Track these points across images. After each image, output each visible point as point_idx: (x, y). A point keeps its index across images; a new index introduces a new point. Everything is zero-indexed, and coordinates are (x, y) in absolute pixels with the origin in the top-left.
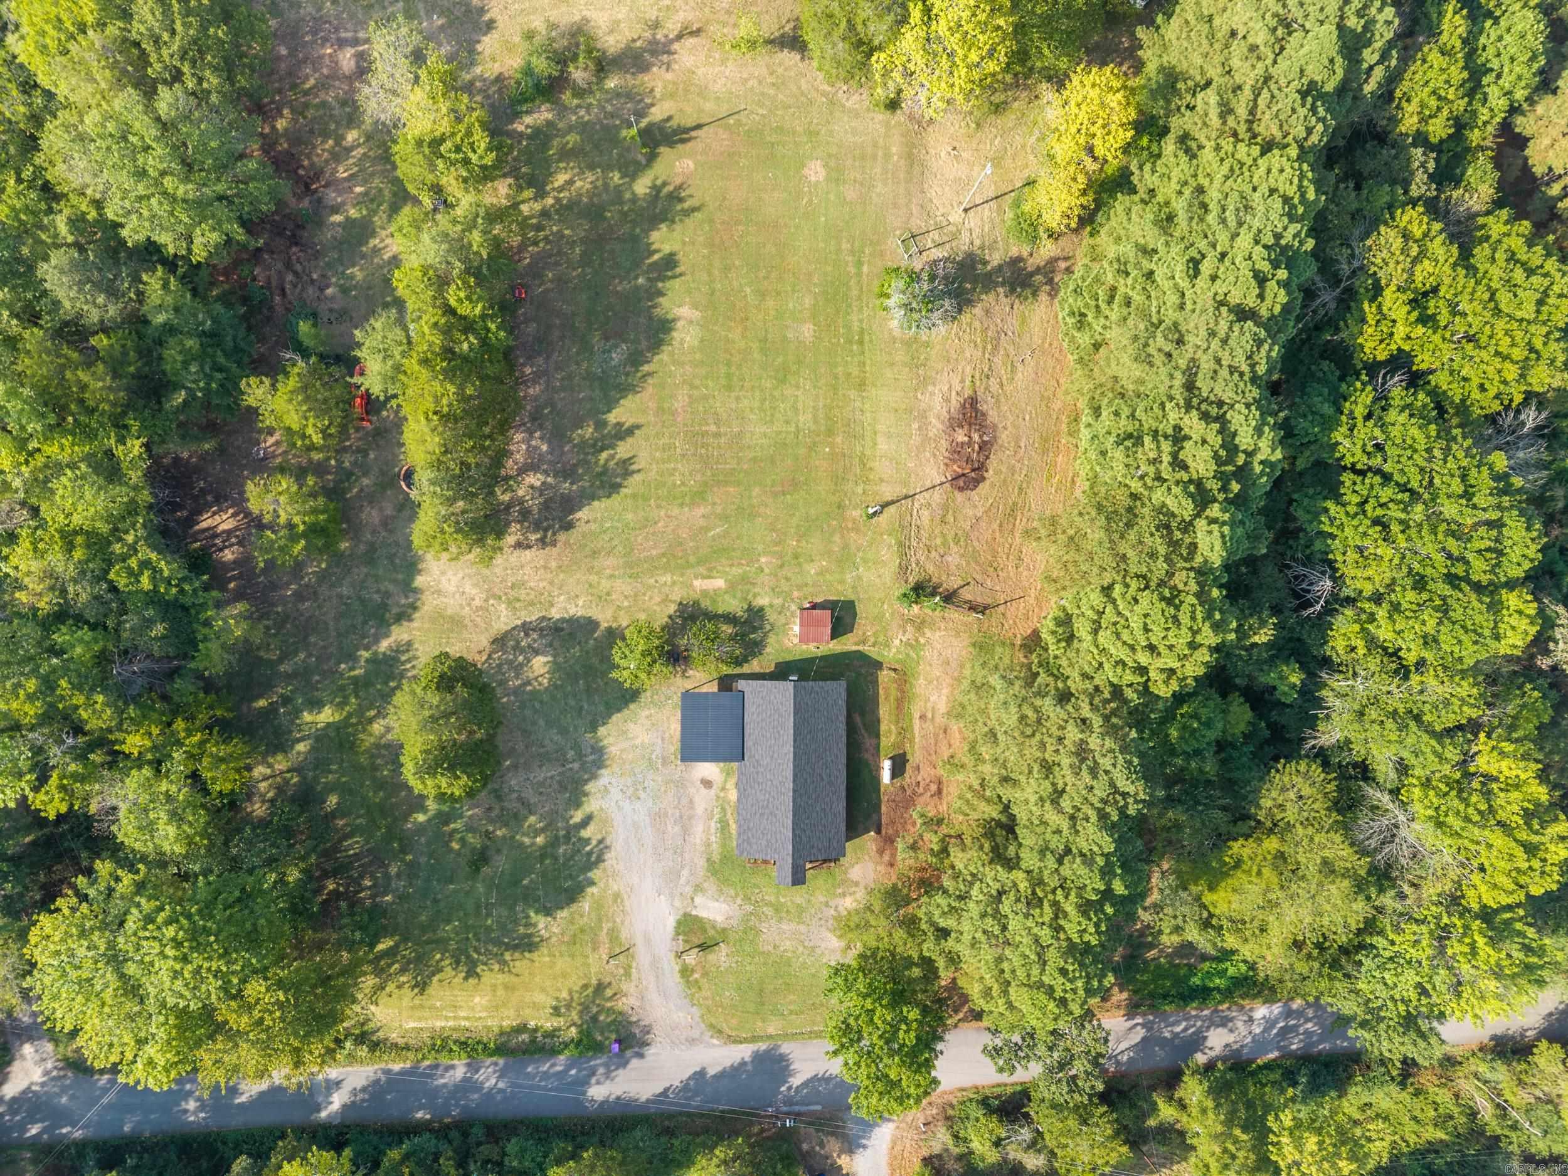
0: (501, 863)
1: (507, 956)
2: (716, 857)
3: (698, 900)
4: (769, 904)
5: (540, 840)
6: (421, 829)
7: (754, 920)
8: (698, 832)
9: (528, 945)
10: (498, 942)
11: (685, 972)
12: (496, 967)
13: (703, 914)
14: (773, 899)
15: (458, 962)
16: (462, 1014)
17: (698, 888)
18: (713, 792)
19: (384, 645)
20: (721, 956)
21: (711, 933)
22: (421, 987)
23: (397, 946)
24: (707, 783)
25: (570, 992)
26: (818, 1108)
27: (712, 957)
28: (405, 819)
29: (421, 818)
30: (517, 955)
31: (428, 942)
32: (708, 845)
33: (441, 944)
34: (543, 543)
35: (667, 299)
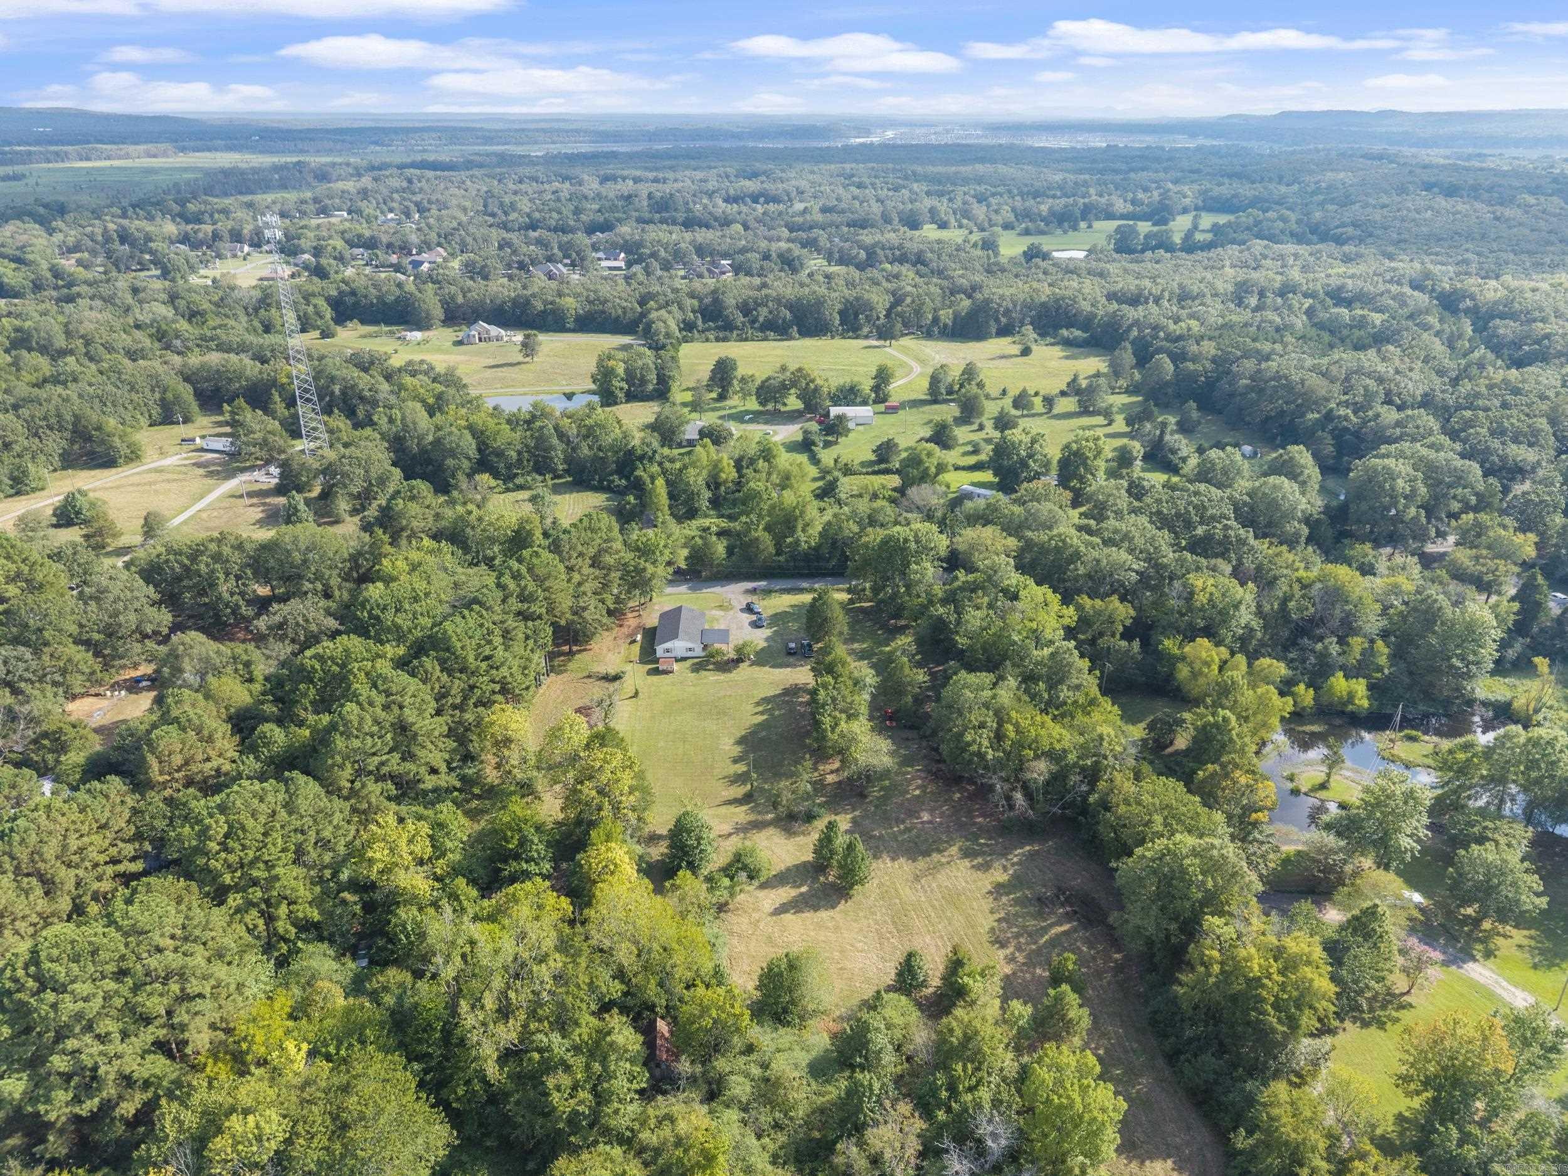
35: (737, 750)
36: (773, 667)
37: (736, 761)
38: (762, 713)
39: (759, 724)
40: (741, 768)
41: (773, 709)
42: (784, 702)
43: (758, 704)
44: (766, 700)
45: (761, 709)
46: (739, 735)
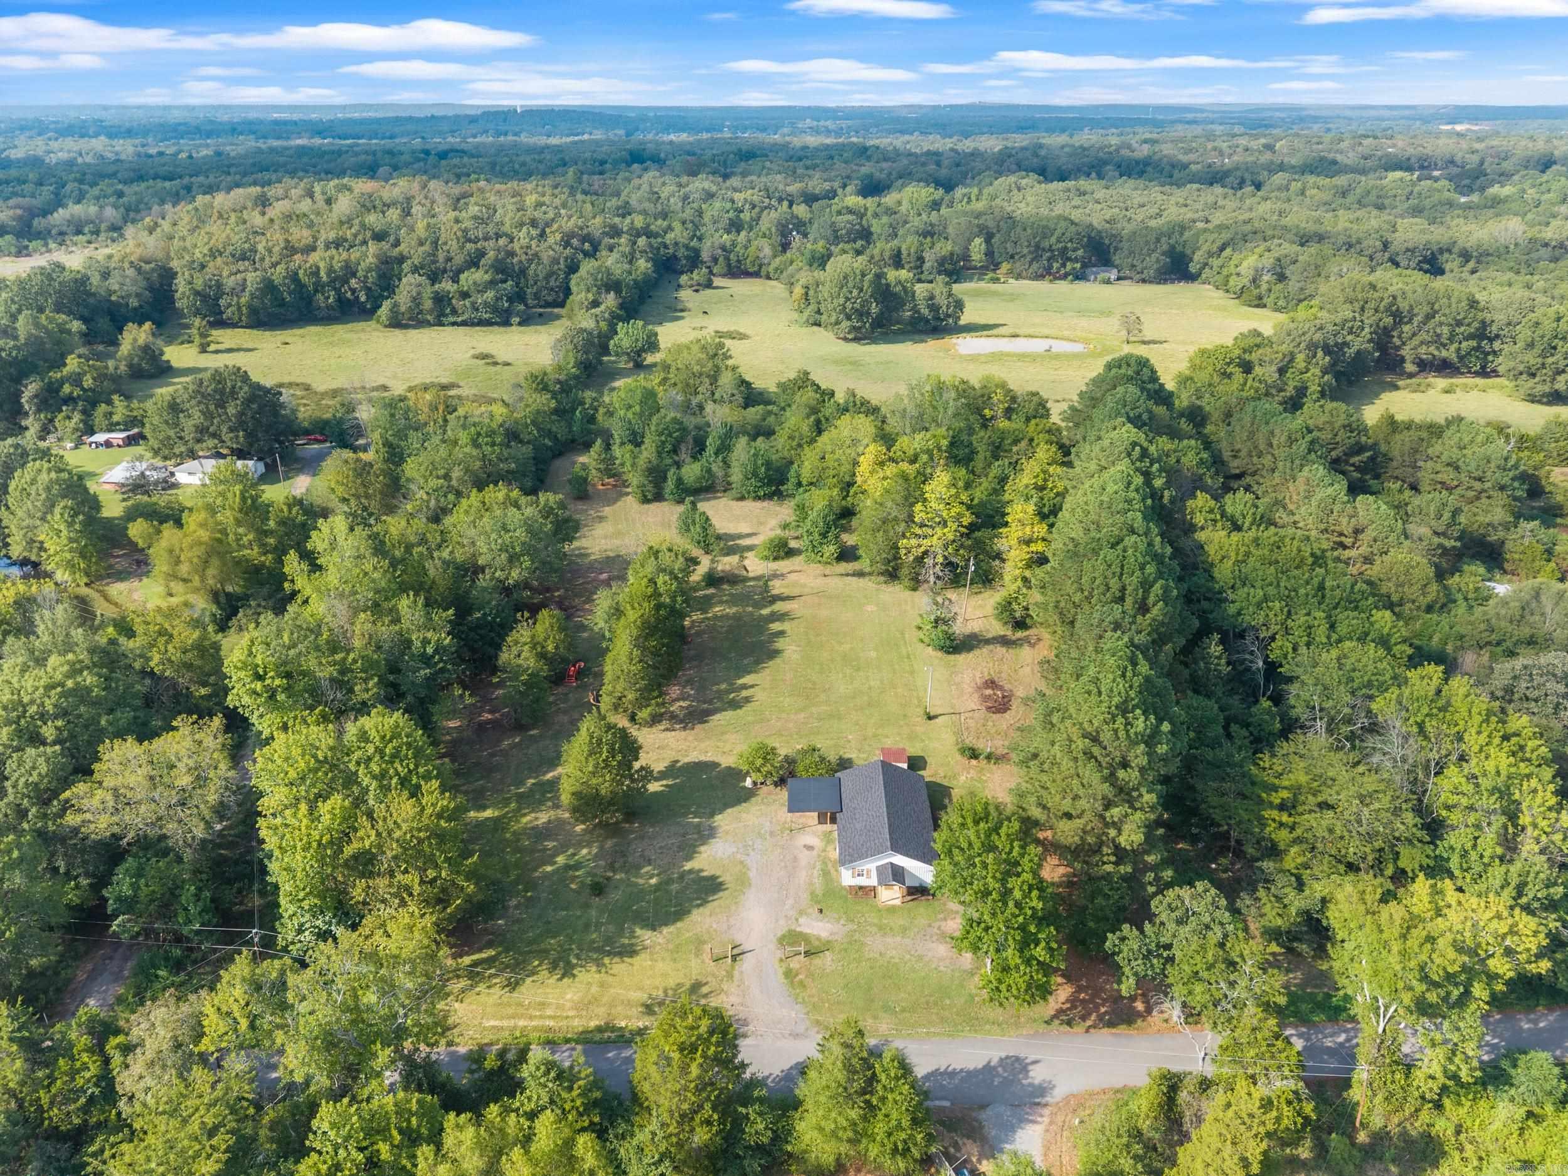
0: (615, 896)
1: (607, 960)
2: (819, 892)
3: (802, 920)
4: (872, 925)
5: (653, 881)
6: (547, 876)
7: (857, 936)
8: (802, 876)
9: (630, 952)
10: (600, 950)
11: (789, 974)
12: (594, 969)
13: (807, 930)
14: (876, 921)
15: (555, 968)
16: (549, 1012)
17: (801, 913)
18: (815, 853)
19: (549, 776)
20: (827, 961)
21: (817, 943)
22: (512, 986)
23: (499, 954)
24: (810, 848)
25: (665, 991)
26: (947, 1104)
27: (817, 961)
28: (535, 869)
29: (549, 869)
30: (617, 959)
31: (530, 952)
32: (811, 884)
33: (543, 954)
34: (685, 728)
35: (780, 644)
36: (716, 765)
37: (782, 633)
38: (745, 687)
39: (749, 673)
40: (776, 626)
41: (729, 692)
42: (710, 702)
43: (747, 700)
44: (735, 705)
45: (744, 693)
46: (778, 661)
